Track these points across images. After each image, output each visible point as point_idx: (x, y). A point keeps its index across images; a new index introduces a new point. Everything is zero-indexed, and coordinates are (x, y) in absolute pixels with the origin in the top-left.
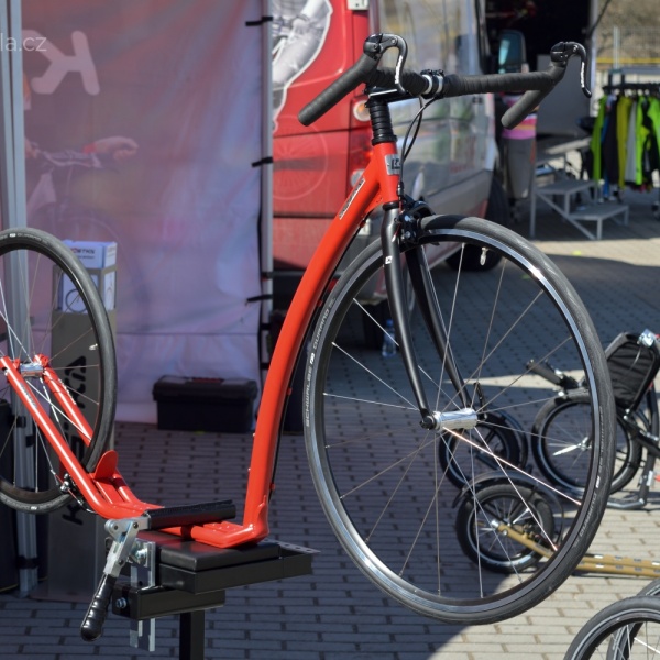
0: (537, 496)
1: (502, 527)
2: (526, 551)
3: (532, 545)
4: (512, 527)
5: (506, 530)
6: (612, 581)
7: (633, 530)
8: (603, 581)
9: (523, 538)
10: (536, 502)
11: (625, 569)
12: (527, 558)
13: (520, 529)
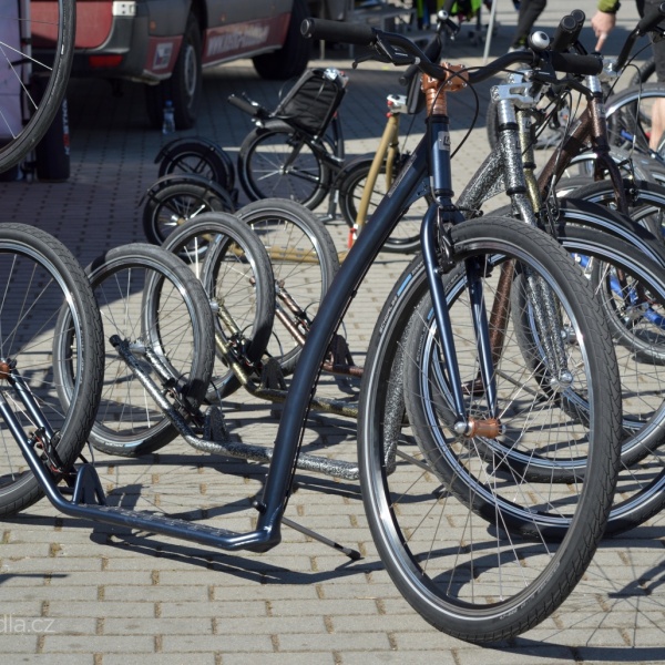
0: (210, 194)
1: (182, 221)
10: (210, 199)
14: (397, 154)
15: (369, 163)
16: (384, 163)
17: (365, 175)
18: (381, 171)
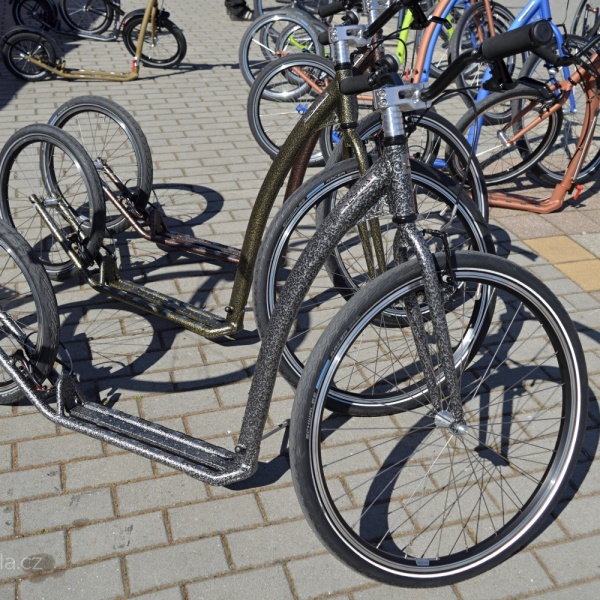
0: (43, 39)
1: (26, 57)
2: (42, 70)
3: (44, 66)
4: (33, 57)
5: (29, 59)
6: (90, 84)
7: (109, 52)
8: (85, 84)
9: (39, 63)
10: (43, 42)
11: (96, 76)
12: (43, 73)
13: (38, 57)
14: (157, 11)
15: (142, 16)
16: (150, 16)
17: (140, 22)
18: (149, 21)
